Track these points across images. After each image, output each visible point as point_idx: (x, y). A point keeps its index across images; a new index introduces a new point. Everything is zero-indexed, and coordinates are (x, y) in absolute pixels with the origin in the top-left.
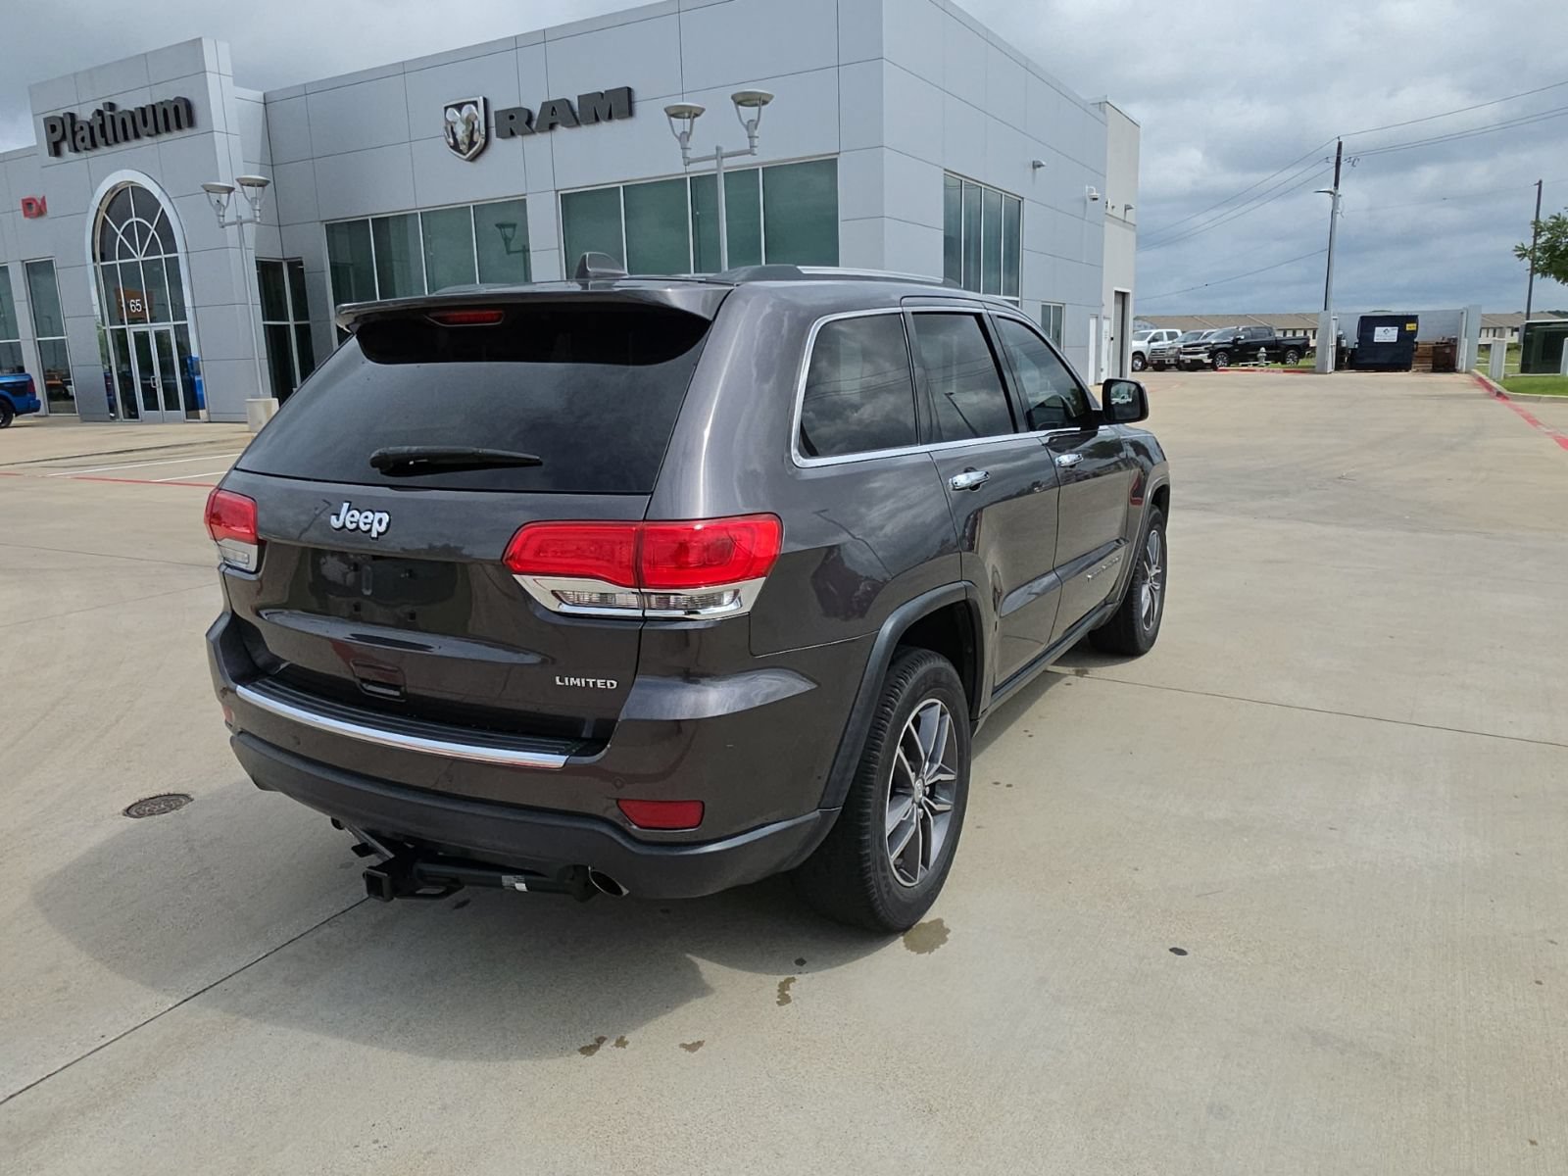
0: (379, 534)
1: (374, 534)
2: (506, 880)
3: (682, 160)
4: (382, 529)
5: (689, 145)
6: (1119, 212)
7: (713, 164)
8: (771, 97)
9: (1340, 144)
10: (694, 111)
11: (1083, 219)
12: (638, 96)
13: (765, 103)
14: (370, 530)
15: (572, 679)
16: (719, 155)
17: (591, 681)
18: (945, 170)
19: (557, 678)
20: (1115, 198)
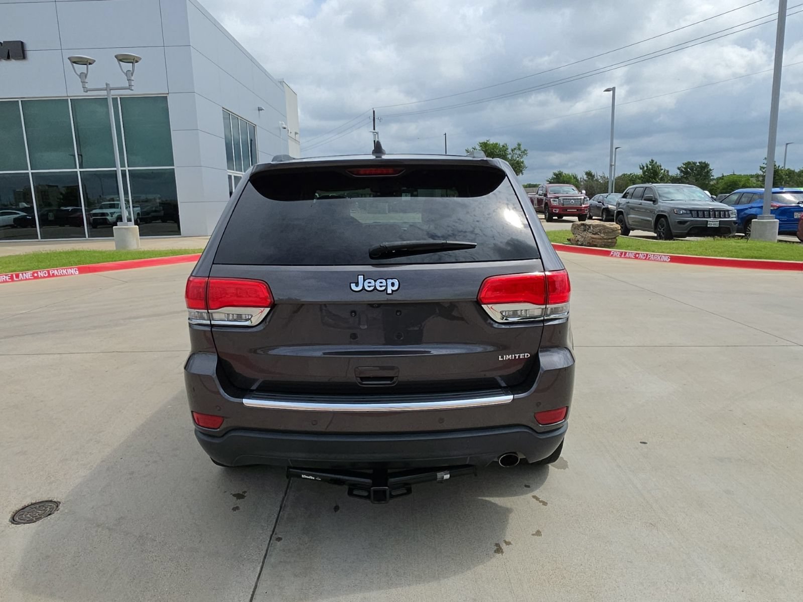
0: (393, 291)
1: (389, 291)
2: (439, 475)
3: (82, 89)
4: (396, 288)
5: (86, 80)
6: (293, 135)
7: (104, 93)
8: (140, 59)
9: (374, 111)
10: (89, 61)
11: (280, 137)
12: (28, 47)
13: (137, 62)
14: (386, 289)
15: (507, 356)
16: (108, 88)
17: (517, 355)
18: (223, 108)
19: (500, 357)
20: (292, 128)
